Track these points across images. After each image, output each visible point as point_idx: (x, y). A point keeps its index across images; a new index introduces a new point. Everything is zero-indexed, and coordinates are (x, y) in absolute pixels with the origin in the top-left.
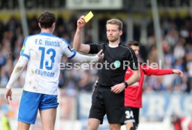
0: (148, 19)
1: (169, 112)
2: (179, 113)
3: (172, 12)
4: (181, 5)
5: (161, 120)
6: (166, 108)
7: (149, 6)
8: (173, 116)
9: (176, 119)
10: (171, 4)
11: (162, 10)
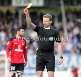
0: (59, 12)
1: (70, 65)
2: (76, 65)
3: (72, 8)
4: (77, 4)
5: (65, 69)
6: (68, 63)
7: (59, 5)
8: (72, 67)
9: (74, 69)
10: (72, 4)
11: (67, 7)
